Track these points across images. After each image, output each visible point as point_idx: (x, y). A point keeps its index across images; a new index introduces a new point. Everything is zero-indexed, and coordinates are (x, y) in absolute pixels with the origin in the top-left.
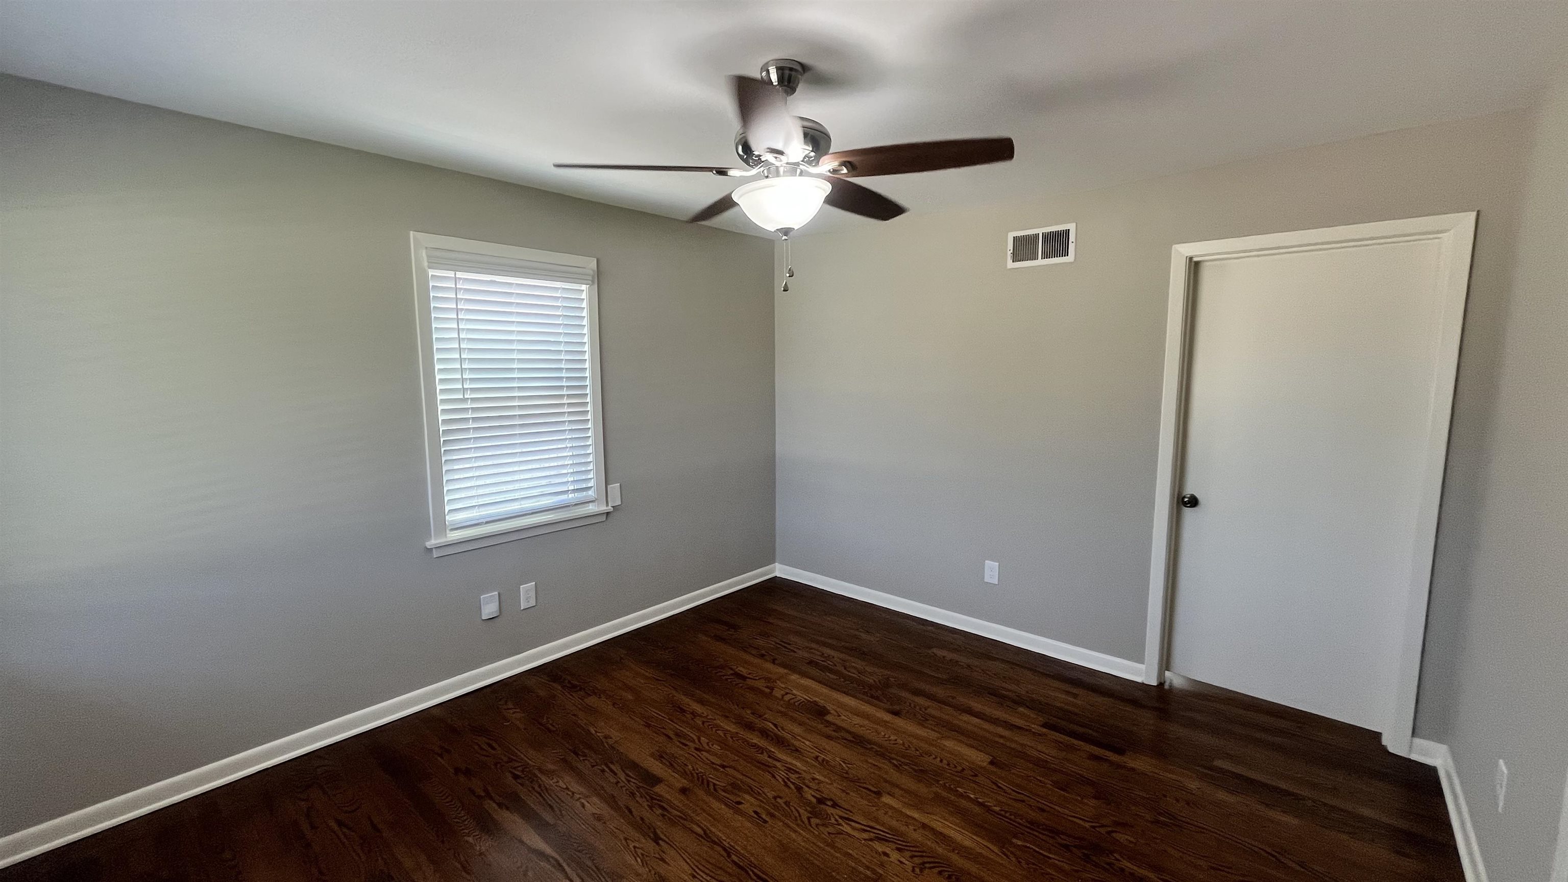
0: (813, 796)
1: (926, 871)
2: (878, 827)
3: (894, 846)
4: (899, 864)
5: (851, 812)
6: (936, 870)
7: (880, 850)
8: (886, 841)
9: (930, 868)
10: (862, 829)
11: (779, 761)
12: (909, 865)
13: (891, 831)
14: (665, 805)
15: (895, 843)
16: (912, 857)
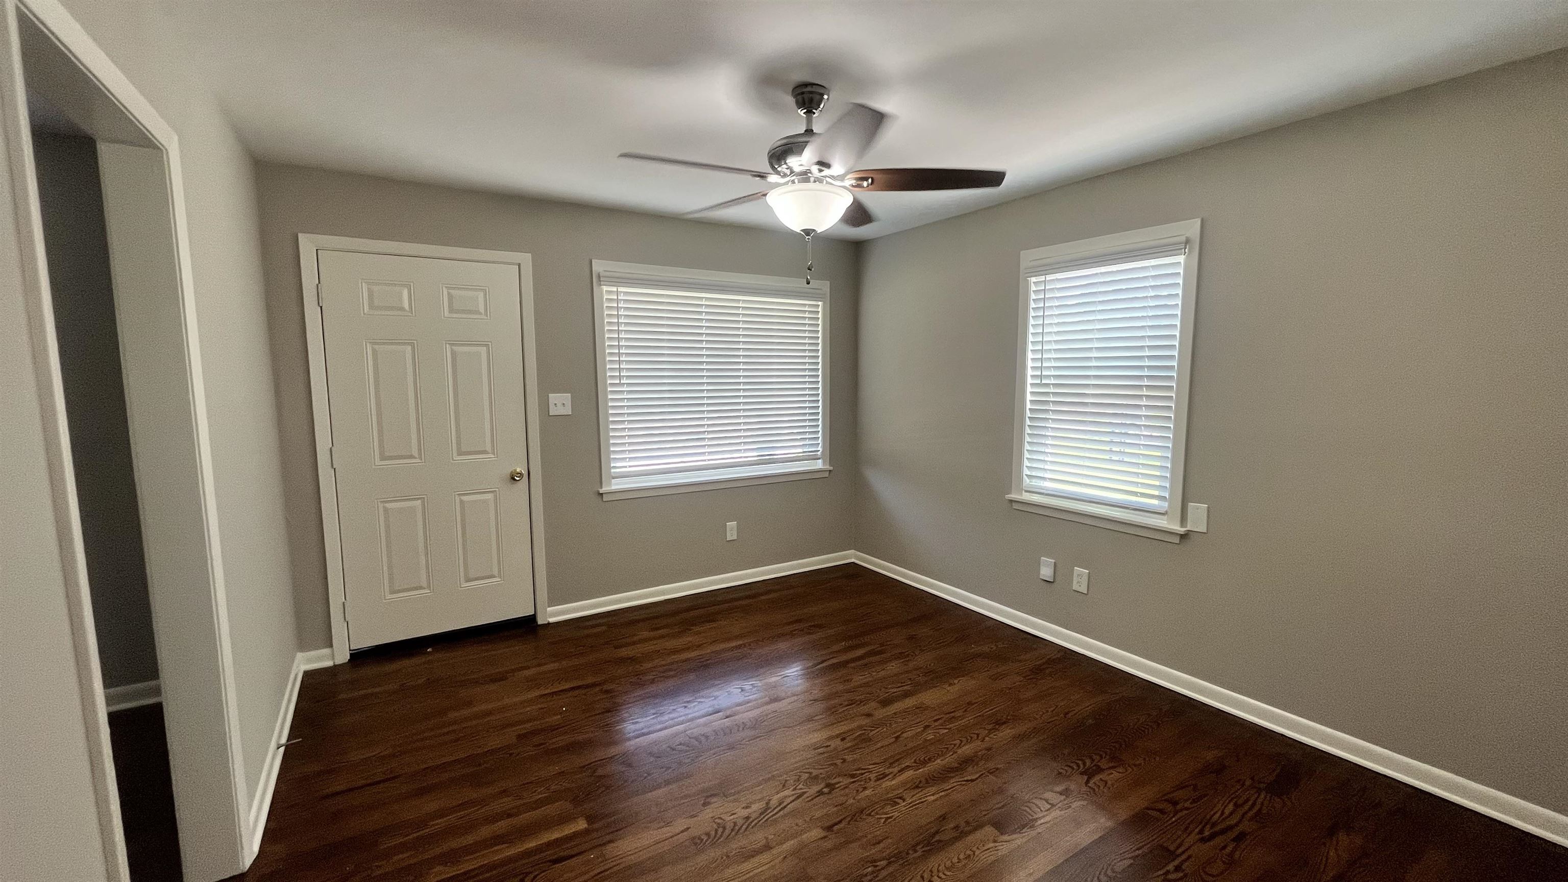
0: (839, 783)
1: (715, 826)
2: (781, 813)
3: (753, 816)
4: (733, 812)
5: (808, 801)
6: (713, 833)
7: (753, 806)
8: (761, 814)
9: (716, 831)
10: (783, 802)
11: (899, 771)
12: (728, 818)
13: (775, 820)
14: (853, 706)
15: (756, 819)
16: (735, 824)
